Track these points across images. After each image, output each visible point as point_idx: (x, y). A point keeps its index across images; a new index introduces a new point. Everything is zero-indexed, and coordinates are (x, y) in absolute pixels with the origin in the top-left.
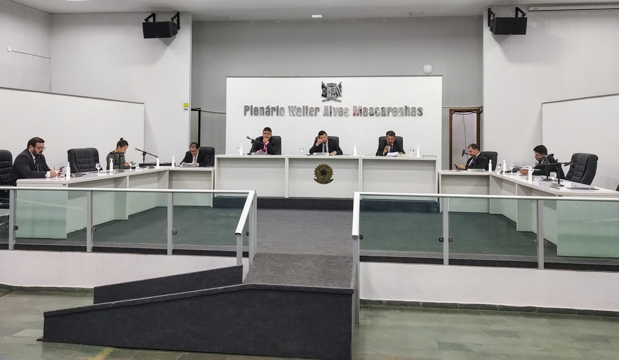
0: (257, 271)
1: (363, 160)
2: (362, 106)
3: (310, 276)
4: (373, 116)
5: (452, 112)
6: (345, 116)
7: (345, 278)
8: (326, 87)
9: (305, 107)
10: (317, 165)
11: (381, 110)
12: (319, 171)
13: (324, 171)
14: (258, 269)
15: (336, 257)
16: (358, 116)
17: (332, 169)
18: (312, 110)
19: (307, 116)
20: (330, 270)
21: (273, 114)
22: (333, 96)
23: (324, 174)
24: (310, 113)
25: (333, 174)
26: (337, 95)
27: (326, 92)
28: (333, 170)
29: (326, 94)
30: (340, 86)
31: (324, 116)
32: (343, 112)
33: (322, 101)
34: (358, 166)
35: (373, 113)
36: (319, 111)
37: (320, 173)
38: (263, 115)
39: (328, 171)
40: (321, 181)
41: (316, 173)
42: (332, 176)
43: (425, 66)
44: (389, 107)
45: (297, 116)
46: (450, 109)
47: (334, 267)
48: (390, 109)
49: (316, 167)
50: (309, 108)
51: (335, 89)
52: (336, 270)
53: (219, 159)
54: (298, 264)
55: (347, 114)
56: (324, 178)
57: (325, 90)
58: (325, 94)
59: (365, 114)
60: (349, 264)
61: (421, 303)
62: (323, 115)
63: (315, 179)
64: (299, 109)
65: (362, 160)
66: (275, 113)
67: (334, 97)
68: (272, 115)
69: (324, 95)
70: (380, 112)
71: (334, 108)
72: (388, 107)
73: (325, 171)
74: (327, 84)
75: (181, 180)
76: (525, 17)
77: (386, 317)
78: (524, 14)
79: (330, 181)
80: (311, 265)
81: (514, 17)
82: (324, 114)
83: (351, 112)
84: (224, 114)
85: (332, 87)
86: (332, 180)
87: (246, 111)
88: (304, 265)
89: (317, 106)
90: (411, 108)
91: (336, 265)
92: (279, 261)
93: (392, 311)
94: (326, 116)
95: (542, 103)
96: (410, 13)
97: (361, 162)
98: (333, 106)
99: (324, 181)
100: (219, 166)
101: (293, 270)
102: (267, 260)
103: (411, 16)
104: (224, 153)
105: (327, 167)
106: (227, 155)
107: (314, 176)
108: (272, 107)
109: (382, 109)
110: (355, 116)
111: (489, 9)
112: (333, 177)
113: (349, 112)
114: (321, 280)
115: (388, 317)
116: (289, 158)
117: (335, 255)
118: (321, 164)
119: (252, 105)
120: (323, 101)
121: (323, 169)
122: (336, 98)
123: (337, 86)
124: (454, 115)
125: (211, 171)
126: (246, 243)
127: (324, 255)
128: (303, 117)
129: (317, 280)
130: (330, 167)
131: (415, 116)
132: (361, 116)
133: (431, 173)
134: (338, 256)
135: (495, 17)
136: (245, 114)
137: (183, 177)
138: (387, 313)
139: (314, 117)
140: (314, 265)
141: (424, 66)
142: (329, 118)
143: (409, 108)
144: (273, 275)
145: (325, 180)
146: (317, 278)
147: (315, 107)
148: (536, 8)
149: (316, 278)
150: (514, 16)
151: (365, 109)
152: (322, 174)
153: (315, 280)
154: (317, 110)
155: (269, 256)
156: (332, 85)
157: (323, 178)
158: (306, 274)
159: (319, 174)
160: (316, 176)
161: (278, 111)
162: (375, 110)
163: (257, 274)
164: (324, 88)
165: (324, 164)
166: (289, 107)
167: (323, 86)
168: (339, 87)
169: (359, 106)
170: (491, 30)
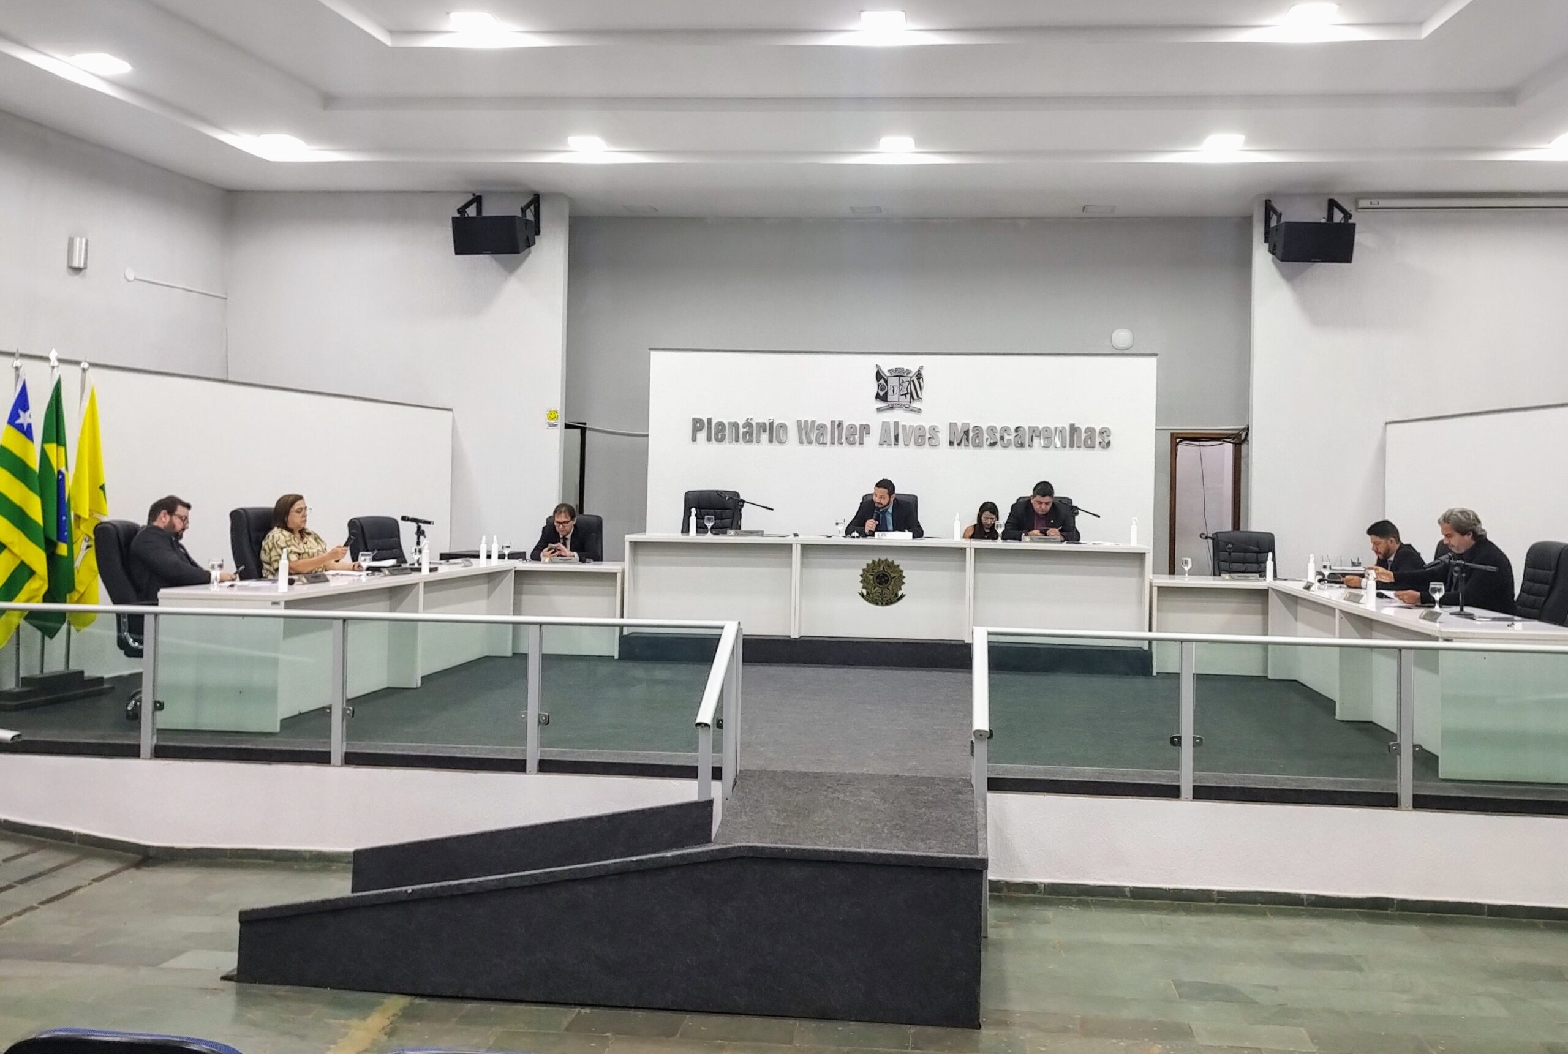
0: (745, 812)
1: (976, 549)
2: (969, 424)
3: (870, 825)
4: (995, 447)
5: (1176, 440)
6: (929, 444)
7: (953, 831)
8: (886, 378)
9: (837, 423)
10: (866, 561)
11: (1014, 434)
12: (872, 575)
13: (884, 575)
14: (746, 809)
15: (928, 781)
16: (960, 447)
17: (902, 571)
18: (852, 430)
19: (842, 444)
20: (916, 811)
21: (761, 439)
22: (902, 398)
23: (884, 582)
24: (846, 439)
25: (903, 583)
26: (912, 395)
27: (886, 390)
28: (904, 574)
29: (886, 393)
30: (919, 375)
31: (881, 446)
32: (925, 436)
33: (876, 411)
34: (964, 563)
35: (995, 441)
36: (868, 433)
37: (873, 579)
38: (737, 440)
39: (893, 575)
40: (876, 600)
41: (864, 580)
42: (902, 587)
43: (1116, 331)
44: (1032, 427)
45: (817, 444)
46: (1172, 434)
47: (925, 805)
48: (1034, 431)
49: (865, 567)
50: (845, 425)
51: (907, 383)
52: (932, 811)
53: (635, 545)
54: (841, 796)
55: (934, 441)
56: (882, 591)
57: (884, 385)
58: (884, 395)
59: (977, 441)
60: (960, 796)
61: (1127, 890)
62: (878, 443)
63: (862, 595)
64: (822, 427)
65: (973, 550)
66: (765, 437)
67: (906, 400)
68: (758, 442)
69: (882, 397)
70: (1012, 437)
71: (904, 427)
72: (1029, 427)
73: (887, 576)
74: (889, 371)
75: (545, 594)
76: (1350, 221)
77: (1046, 923)
78: (1347, 215)
79: (897, 598)
80: (871, 799)
81: (1324, 221)
82: (880, 442)
83: (944, 437)
84: (646, 438)
85: (901, 378)
86: (902, 596)
87: (697, 431)
88: (855, 798)
89: (864, 423)
90: (1083, 430)
91: (930, 798)
92: (795, 788)
93: (1062, 908)
94: (885, 446)
95: (1387, 423)
96: (1084, 208)
97: (970, 555)
98: (901, 424)
99: (882, 599)
100: (634, 562)
101: (829, 812)
102: (767, 785)
103: (1084, 214)
104: (643, 530)
105: (891, 565)
106: (650, 536)
107: (859, 587)
108: (757, 424)
109: (1017, 430)
110: (952, 447)
111: (1266, 201)
112: (904, 590)
113: (940, 436)
114: (898, 834)
115: (1053, 923)
116: (801, 544)
117: (928, 776)
118: (877, 560)
119: (709, 417)
120: (879, 410)
121: (881, 571)
122: (909, 403)
123: (911, 375)
124: (1180, 448)
125: (616, 574)
126: (718, 747)
127: (900, 774)
128: (830, 446)
129: (889, 835)
130: (898, 566)
131: (1093, 447)
132: (968, 448)
133: (1133, 581)
134: (932, 778)
135: (1283, 220)
136: (694, 439)
137: (549, 586)
138: (1049, 913)
139: (856, 448)
140: (878, 800)
141: (1113, 331)
142: (893, 450)
143: (1078, 431)
144: (783, 823)
145: (886, 597)
146: (888, 830)
147: (861, 425)
148: (1375, 202)
149: (886, 831)
150: (1324, 218)
151: (977, 432)
152: (878, 583)
153: (883, 835)
154: (865, 433)
155: (770, 778)
156: (900, 374)
157: (880, 591)
158: (862, 820)
159: (872, 582)
160: (863, 588)
161: (773, 431)
162: (1000, 433)
163: (746, 820)
164: (880, 379)
165: (883, 558)
166: (799, 422)
167: (879, 376)
168: (917, 379)
169: (963, 424)
170: (1273, 251)
